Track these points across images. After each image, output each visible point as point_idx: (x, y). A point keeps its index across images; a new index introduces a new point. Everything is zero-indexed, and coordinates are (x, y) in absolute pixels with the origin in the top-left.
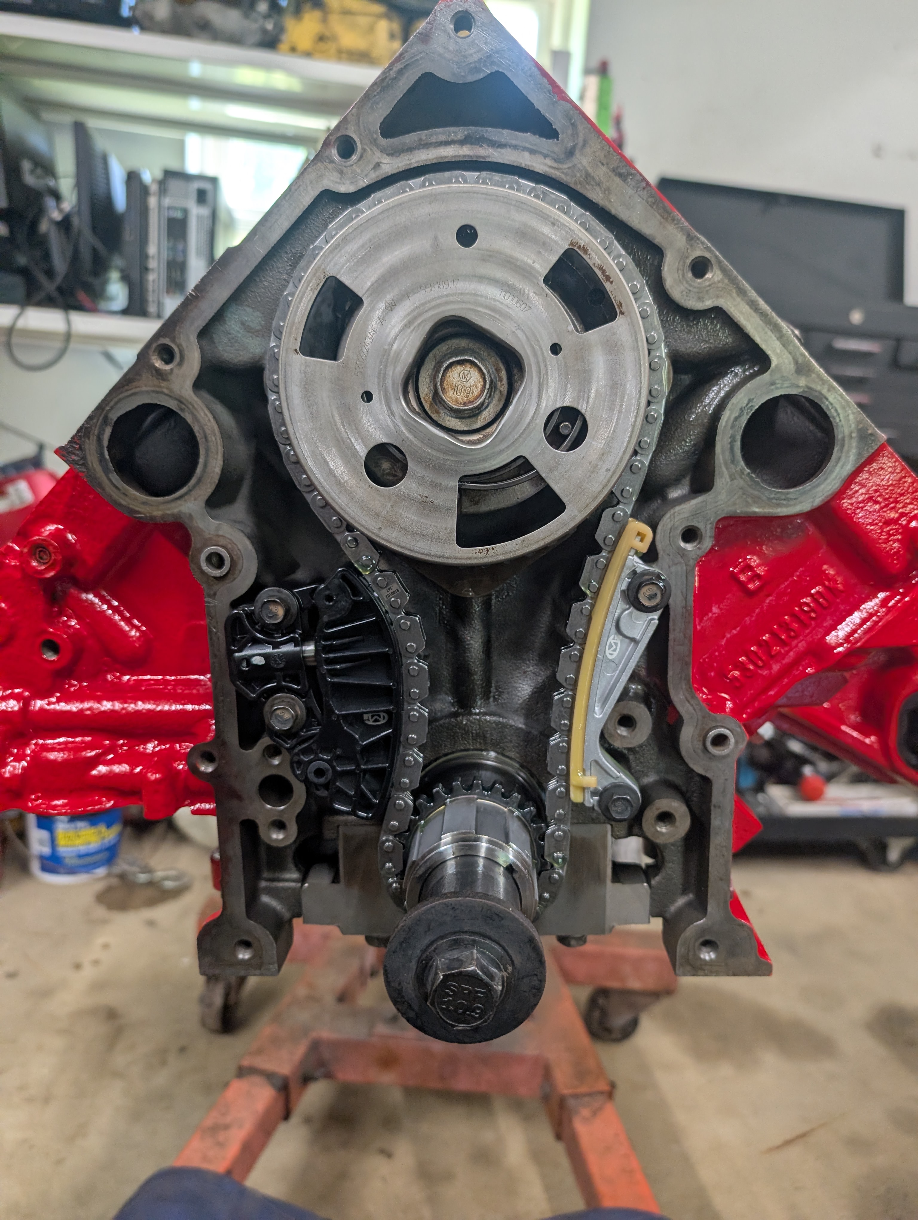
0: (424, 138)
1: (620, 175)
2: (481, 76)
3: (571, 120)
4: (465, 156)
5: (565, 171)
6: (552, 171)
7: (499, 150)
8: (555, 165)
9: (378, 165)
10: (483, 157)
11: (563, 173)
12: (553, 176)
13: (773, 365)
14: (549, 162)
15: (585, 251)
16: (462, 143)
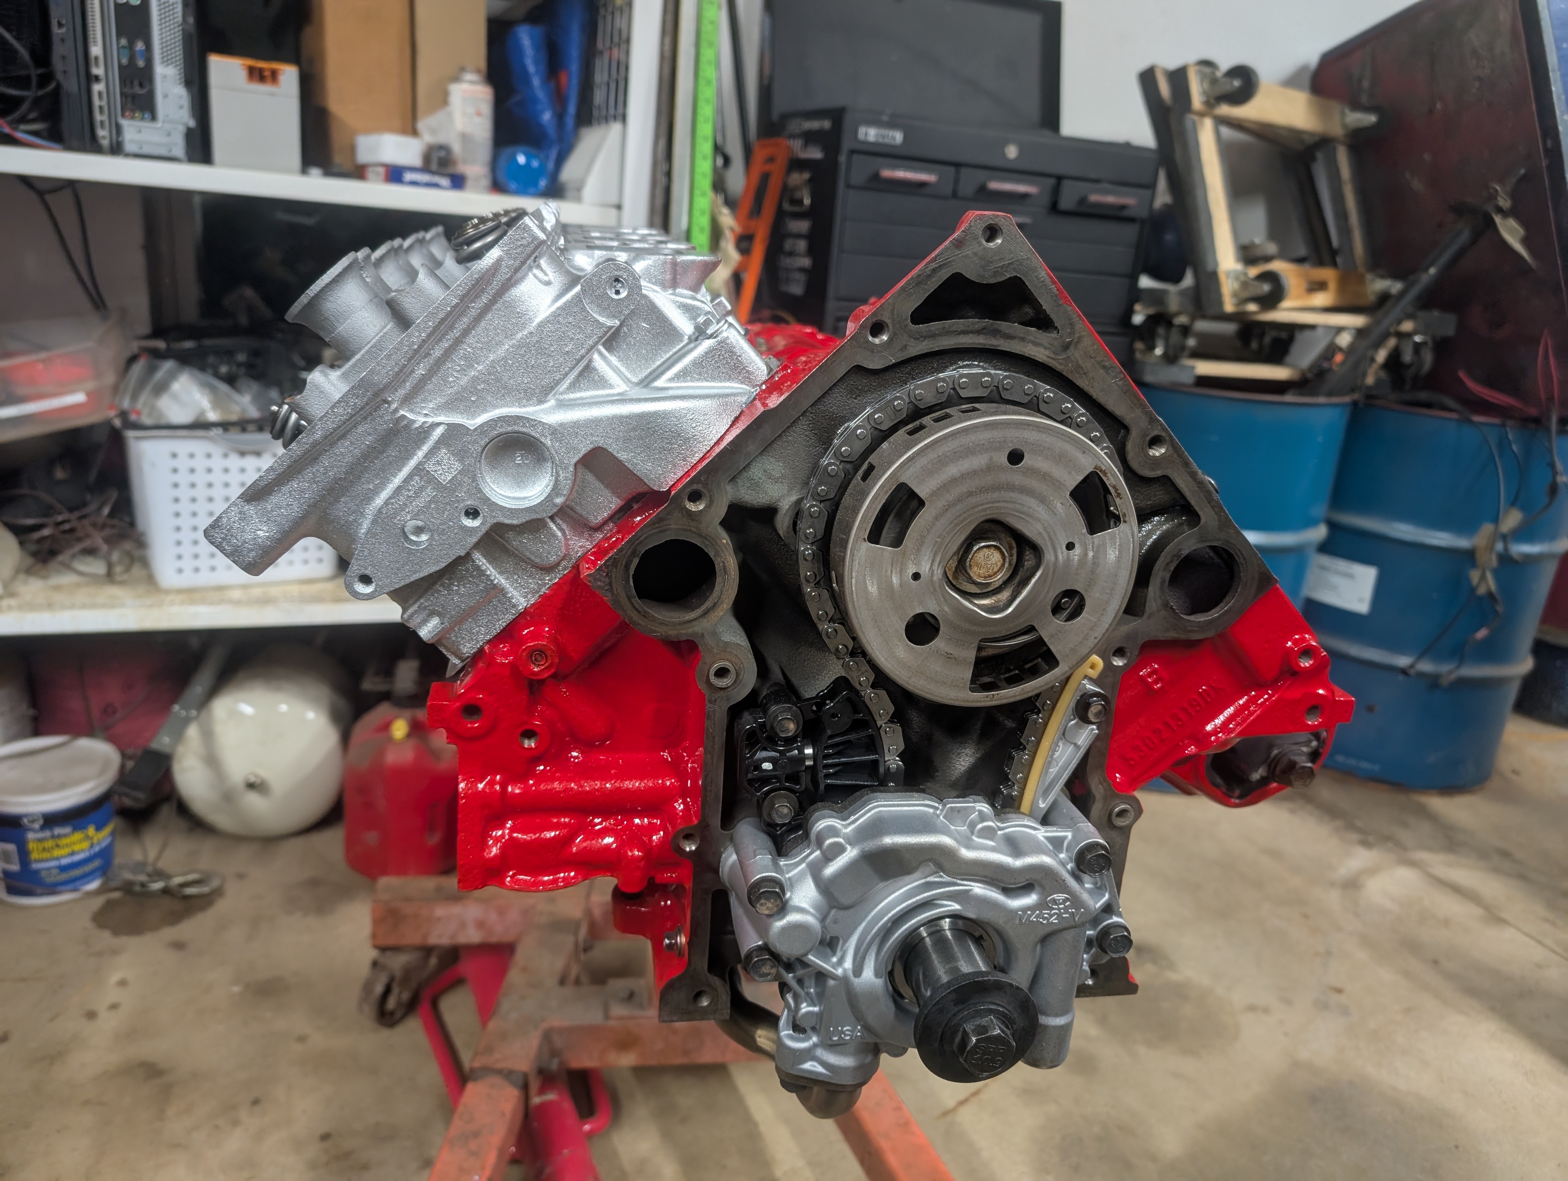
0: (947, 326)
1: (1104, 367)
2: (1002, 279)
3: (1070, 320)
4: (980, 344)
5: (1060, 361)
6: (1050, 360)
7: (1008, 341)
8: (1052, 356)
9: (905, 347)
10: (994, 346)
11: (1058, 362)
12: (1050, 365)
13: (1202, 523)
14: (1047, 353)
15: (1105, 474)
16: (978, 332)
